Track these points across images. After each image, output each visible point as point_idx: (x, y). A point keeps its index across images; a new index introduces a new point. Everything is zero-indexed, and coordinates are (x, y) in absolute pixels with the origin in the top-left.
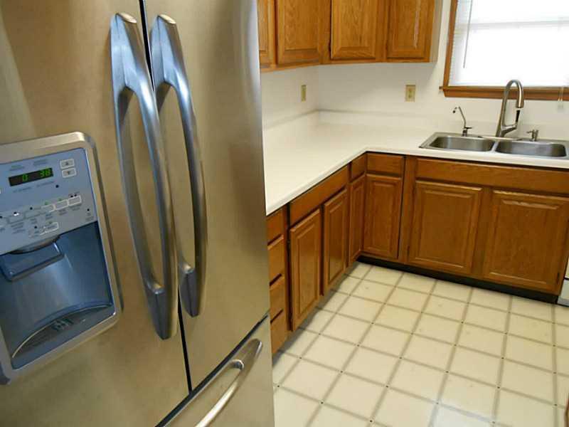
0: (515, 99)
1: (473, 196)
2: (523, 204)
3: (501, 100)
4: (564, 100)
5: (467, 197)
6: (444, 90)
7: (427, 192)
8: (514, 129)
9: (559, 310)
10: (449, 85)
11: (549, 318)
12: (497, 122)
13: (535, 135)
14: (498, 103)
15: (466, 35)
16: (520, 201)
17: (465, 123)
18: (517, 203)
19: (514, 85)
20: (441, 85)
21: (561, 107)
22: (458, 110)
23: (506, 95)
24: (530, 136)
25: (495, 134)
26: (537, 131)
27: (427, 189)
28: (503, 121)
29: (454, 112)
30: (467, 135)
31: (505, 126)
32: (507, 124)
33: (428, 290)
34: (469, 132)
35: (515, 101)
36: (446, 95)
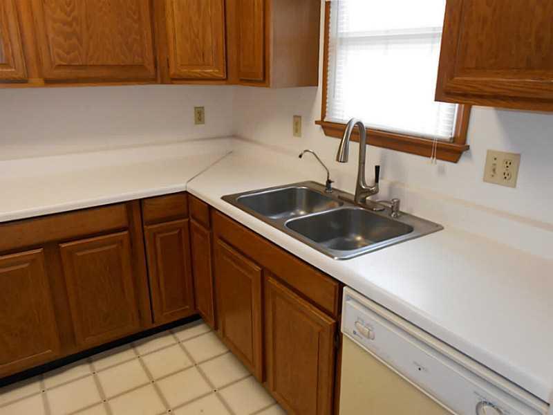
4: (441, 159)
6: (323, 126)
10: (325, 120)
17: (328, 174)
20: (320, 119)
21: (441, 171)
29: (300, 156)
36: (326, 134)
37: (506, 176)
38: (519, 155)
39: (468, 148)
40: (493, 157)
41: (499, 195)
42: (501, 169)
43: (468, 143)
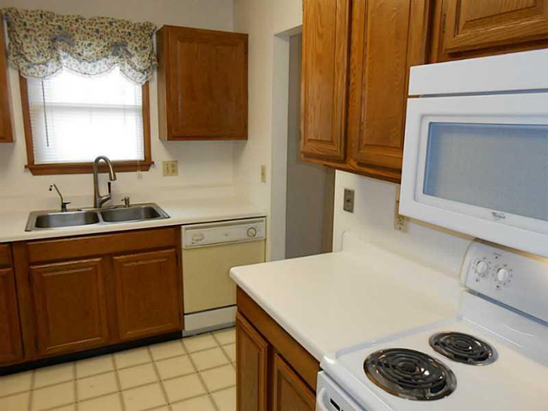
0: (107, 172)
1: (95, 266)
2: (141, 263)
3: (92, 175)
4: (142, 171)
5: (90, 269)
6: (31, 170)
7: (45, 275)
8: (108, 199)
9: (187, 342)
10: (35, 164)
11: (182, 352)
12: (93, 194)
13: (127, 201)
14: (89, 177)
15: (44, 116)
16: (137, 261)
17: (62, 199)
18: (135, 264)
19: (101, 160)
20: (26, 164)
21: (140, 177)
22: (53, 188)
23: (95, 169)
24: (124, 203)
25: (93, 206)
26: (128, 198)
27: (45, 272)
28: (98, 193)
29: (51, 190)
30: (66, 211)
31: (101, 197)
32: (101, 195)
33: (71, 377)
34: (68, 207)
35: (108, 174)
36: (34, 174)
37: (174, 171)
38: (176, 161)
39: (153, 163)
40: (166, 164)
41: (171, 180)
42: (170, 169)
43: (153, 160)
